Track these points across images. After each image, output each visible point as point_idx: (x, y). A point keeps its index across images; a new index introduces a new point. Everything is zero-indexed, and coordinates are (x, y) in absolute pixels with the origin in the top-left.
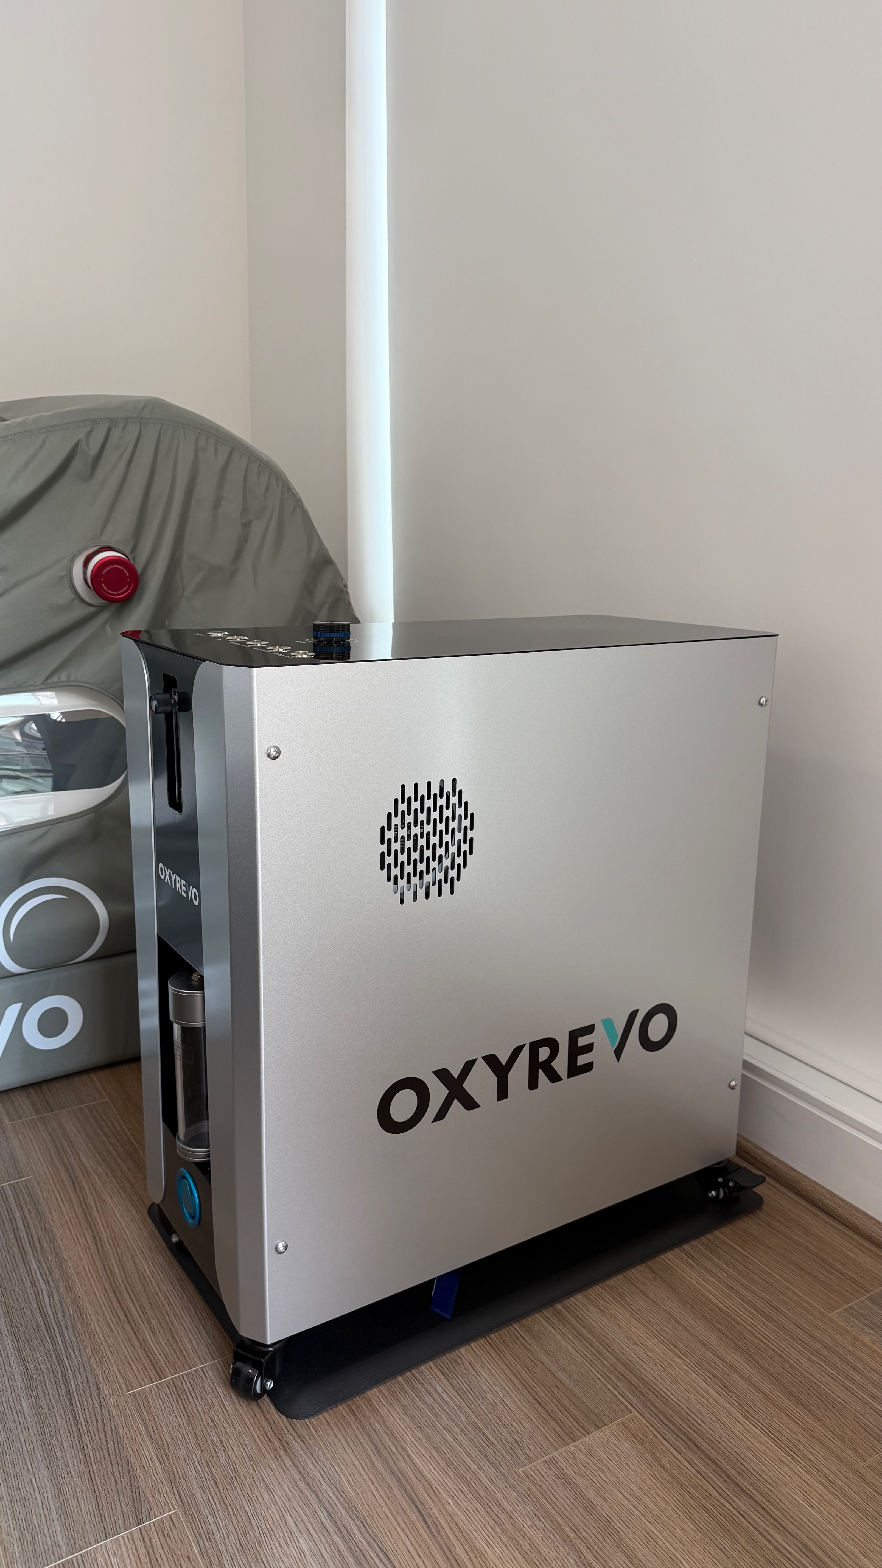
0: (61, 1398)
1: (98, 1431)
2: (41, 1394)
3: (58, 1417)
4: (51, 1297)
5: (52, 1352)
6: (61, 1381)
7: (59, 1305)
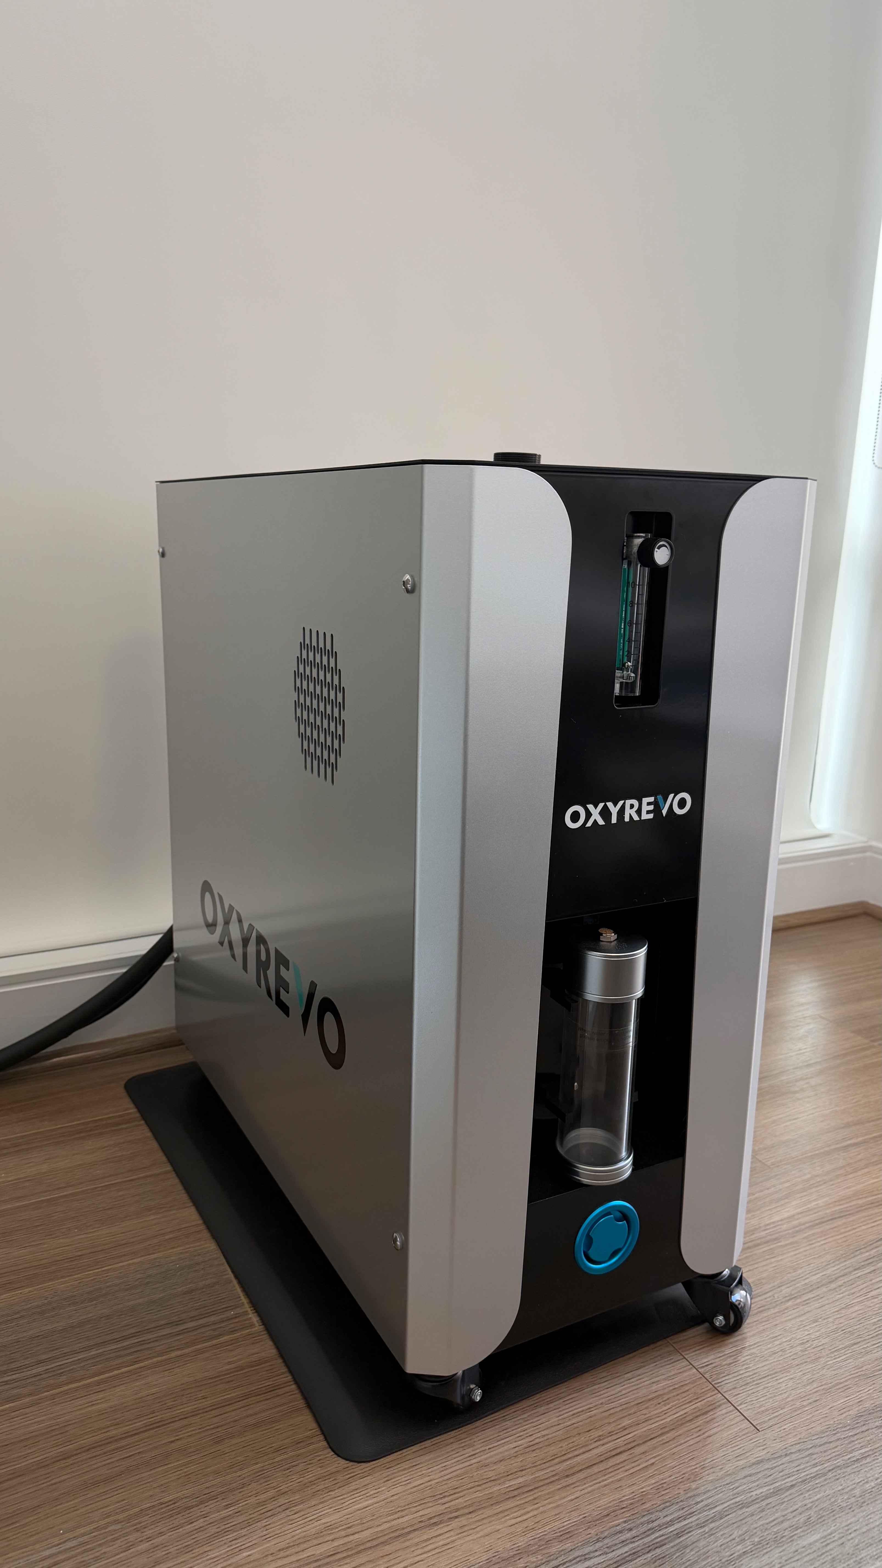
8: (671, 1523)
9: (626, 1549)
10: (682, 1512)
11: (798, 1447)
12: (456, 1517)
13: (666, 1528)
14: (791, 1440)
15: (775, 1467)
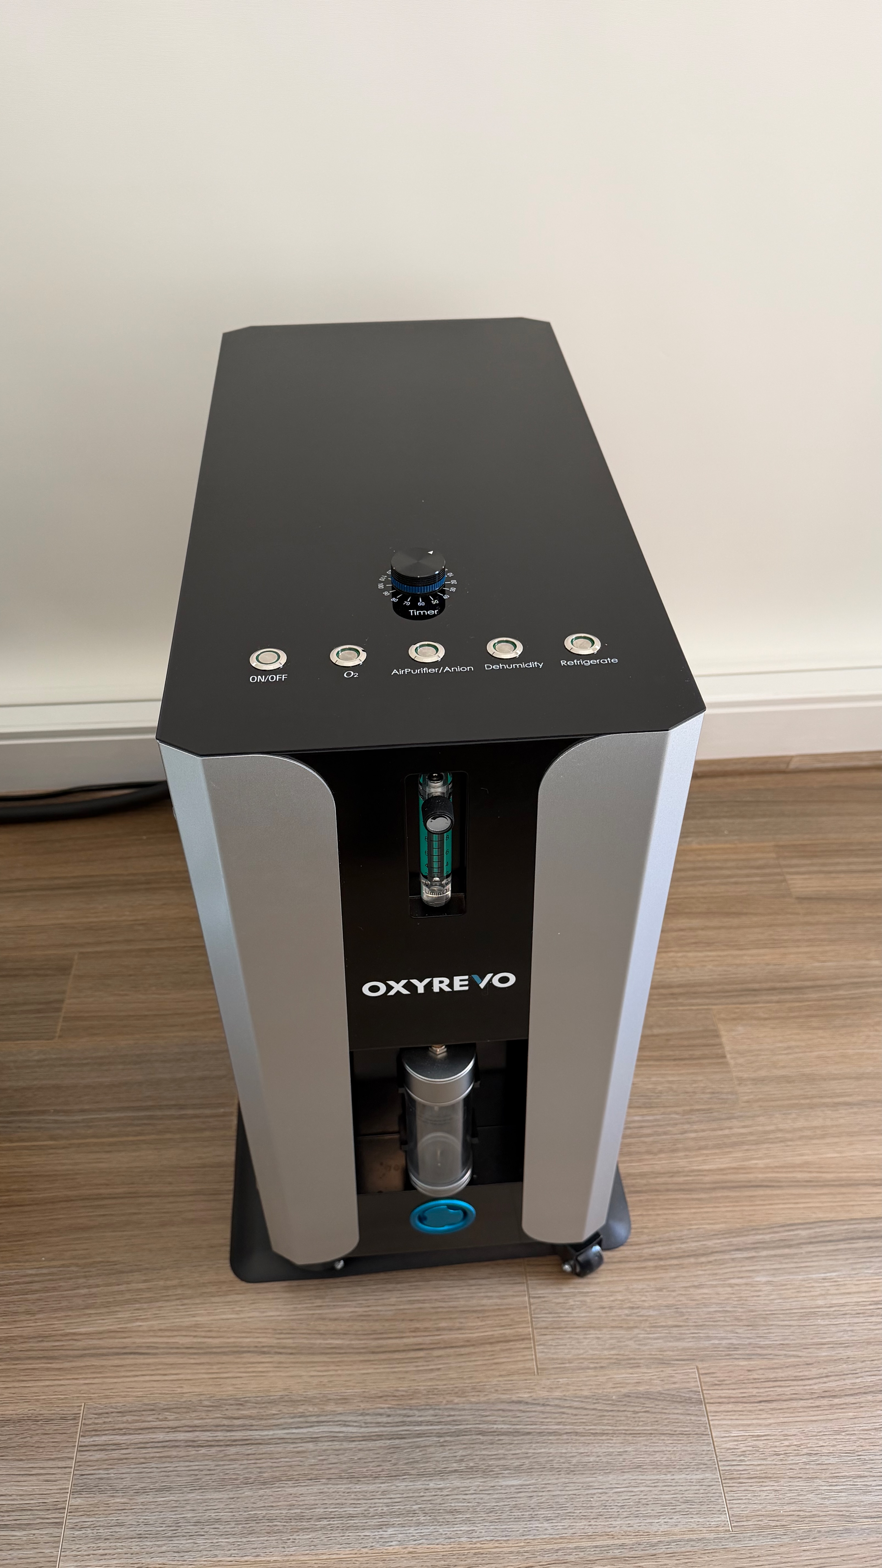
0: (516, 1442)
1: (576, 1415)
2: (502, 1462)
3: (543, 1450)
4: (347, 1423)
5: (442, 1440)
6: (491, 1438)
7: (367, 1417)
8: (420, 1423)
9: (377, 1430)
10: (434, 1418)
11: (557, 1402)
12: (280, 1353)
13: (414, 1425)
14: (557, 1394)
15: (528, 1411)
